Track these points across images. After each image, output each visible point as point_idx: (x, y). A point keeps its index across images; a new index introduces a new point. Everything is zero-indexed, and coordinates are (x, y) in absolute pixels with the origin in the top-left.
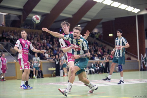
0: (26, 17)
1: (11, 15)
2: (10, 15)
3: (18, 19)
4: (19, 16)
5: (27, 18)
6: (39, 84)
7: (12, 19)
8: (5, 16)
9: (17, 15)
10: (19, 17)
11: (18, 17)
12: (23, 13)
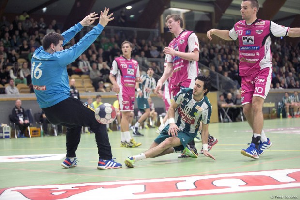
0: (222, 15)
1: (196, 12)
2: (193, 11)
3: (207, 19)
4: (208, 13)
5: (223, 17)
6: (247, 131)
7: (197, 19)
8: (185, 14)
9: (205, 12)
10: (210, 15)
11: (207, 15)
12: (216, 9)
